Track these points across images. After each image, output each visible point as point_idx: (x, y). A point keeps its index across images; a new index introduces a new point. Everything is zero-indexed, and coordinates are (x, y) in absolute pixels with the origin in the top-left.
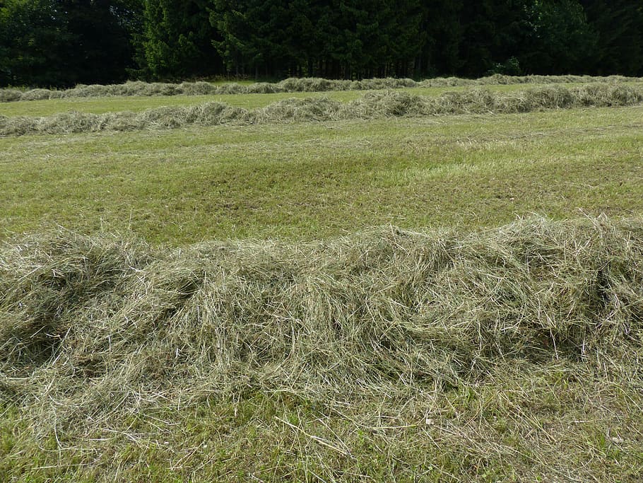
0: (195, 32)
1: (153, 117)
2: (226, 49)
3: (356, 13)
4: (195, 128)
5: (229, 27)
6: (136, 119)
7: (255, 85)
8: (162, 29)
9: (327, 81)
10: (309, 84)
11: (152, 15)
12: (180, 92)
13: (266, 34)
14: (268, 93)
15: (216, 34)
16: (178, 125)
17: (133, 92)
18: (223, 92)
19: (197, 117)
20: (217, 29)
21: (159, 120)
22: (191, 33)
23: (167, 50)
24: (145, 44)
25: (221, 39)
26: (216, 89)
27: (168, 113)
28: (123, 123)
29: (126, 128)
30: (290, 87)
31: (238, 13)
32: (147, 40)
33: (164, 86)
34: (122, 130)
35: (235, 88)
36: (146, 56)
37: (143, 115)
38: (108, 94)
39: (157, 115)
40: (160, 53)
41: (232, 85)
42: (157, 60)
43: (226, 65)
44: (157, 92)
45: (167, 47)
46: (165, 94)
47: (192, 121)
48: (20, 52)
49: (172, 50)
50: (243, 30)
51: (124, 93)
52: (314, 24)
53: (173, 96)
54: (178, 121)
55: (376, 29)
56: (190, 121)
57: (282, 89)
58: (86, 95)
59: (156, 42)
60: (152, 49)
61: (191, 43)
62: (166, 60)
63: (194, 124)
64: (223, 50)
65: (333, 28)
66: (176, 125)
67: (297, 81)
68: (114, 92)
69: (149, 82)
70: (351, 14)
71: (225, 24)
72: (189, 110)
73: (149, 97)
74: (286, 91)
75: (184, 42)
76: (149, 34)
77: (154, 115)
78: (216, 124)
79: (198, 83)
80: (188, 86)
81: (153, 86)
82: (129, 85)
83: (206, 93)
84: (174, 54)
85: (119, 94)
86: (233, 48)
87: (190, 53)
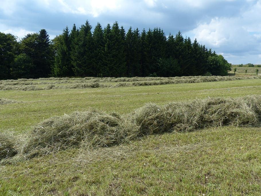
0: (68, 65)
3: (108, 62)
4: (63, 84)
5: (76, 65)
7: (79, 78)
8: (59, 65)
10: (90, 78)
11: (57, 61)
12: (62, 80)
13: (85, 67)
15: (73, 67)
20: (73, 65)
22: (67, 66)
24: (55, 68)
25: (74, 68)
31: (78, 62)
32: (55, 67)
33: (58, 78)
35: (74, 79)
43: (75, 74)
45: (60, 69)
48: (19, 70)
50: (79, 66)
52: (97, 64)
55: (113, 66)
58: (42, 80)
59: (57, 68)
60: (56, 70)
61: (66, 68)
62: (60, 72)
64: (75, 70)
65: (102, 65)
66: (60, 83)
68: (48, 80)
70: (106, 62)
71: (75, 64)
75: (65, 68)
76: (56, 66)
81: (56, 78)
82: (51, 78)
84: (62, 71)
86: (77, 70)
87: (66, 71)
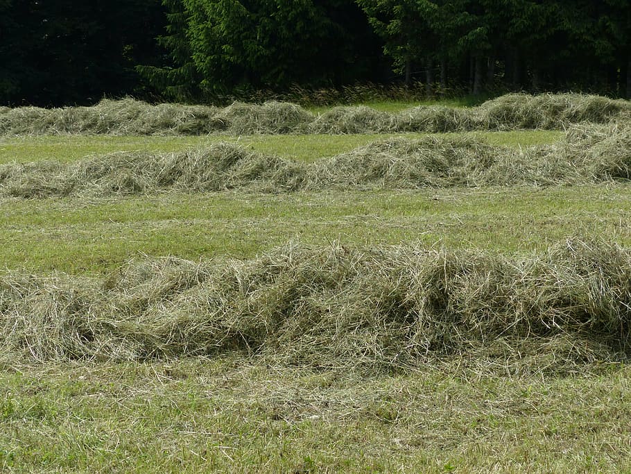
1: (94, 172)
2: (392, 17)
4: (172, 195)
6: (61, 176)
7: (412, 111)
9: (610, 101)
10: (556, 111)
12: (222, 126)
14: (442, 130)
16: (138, 189)
17: (111, 124)
18: (326, 128)
19: (180, 173)
21: (103, 179)
23: (243, 19)
26: (311, 120)
27: (125, 164)
28: (31, 181)
29: (36, 191)
30: (507, 118)
34: (27, 197)
36: (188, 33)
37: (75, 167)
38: (52, 128)
39: (103, 168)
40: (222, 26)
41: (353, 111)
42: (214, 45)
44: (167, 125)
45: (243, 10)
46: (184, 131)
47: (171, 182)
49: (254, 17)
51: (90, 126)
53: (202, 137)
54: (141, 180)
56: (166, 182)
57: (481, 123)
60: (205, 16)
63: (173, 189)
66: (133, 188)
67: (525, 102)
69: (152, 101)
72: (167, 159)
73: (144, 138)
74: (492, 127)
77: (96, 169)
78: (217, 189)
79: (269, 105)
80: (242, 112)
81: (160, 111)
83: (285, 130)
84: (259, 29)
85: (76, 130)
87: (299, 26)
